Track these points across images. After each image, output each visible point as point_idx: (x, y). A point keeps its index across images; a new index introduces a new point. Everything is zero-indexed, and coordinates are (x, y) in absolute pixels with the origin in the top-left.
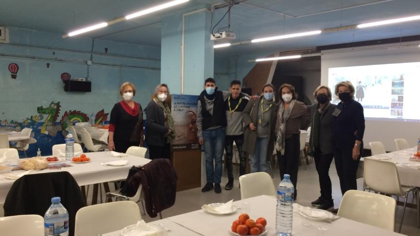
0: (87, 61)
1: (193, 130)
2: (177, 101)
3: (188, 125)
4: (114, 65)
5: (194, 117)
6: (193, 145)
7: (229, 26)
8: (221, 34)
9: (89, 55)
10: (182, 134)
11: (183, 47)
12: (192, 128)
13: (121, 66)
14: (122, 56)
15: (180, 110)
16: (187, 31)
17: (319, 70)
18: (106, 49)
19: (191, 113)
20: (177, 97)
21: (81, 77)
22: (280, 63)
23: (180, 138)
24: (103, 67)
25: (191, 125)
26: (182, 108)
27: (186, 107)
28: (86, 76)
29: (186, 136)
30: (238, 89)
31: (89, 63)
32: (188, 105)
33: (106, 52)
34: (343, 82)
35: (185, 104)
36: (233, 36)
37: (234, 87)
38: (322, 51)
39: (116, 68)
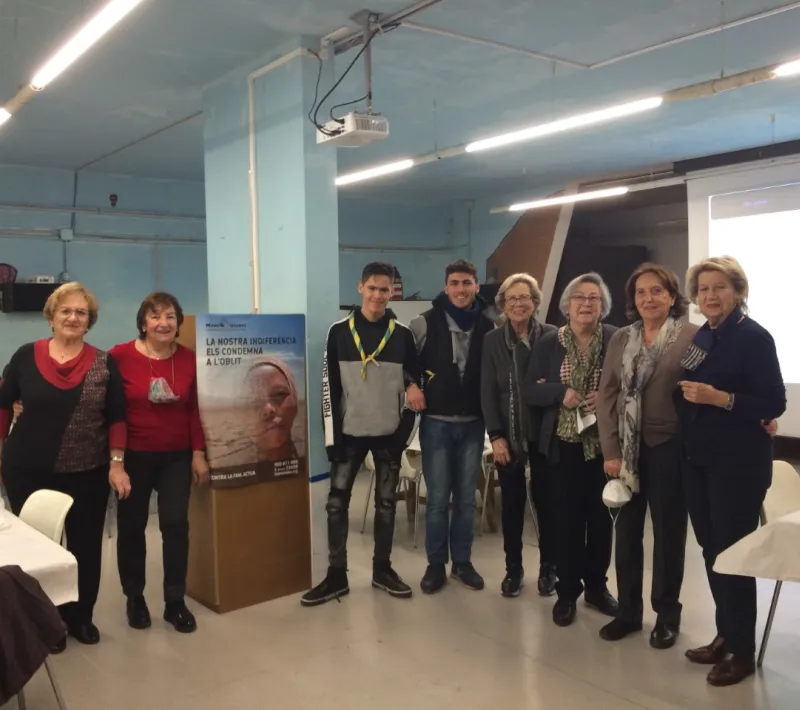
0: (59, 231)
1: (277, 419)
2: (218, 335)
3: (258, 406)
4: (136, 239)
5: (278, 381)
6: (276, 464)
7: (370, 96)
8: (342, 122)
9: (67, 215)
10: (240, 433)
11: (251, 171)
12: (272, 415)
13: (157, 238)
14: (158, 214)
15: (228, 362)
16: (261, 125)
17: (682, 229)
18: (114, 198)
19: (269, 368)
20: (218, 323)
21: (41, 274)
22: (581, 213)
23: (236, 446)
24: (107, 244)
25: (269, 406)
26: (233, 356)
27: (250, 351)
28: (62, 270)
29: (254, 439)
30: (384, 290)
31: (67, 234)
32: (257, 347)
33: (114, 204)
34: (714, 260)
35: (245, 342)
36: (381, 128)
37: (371, 281)
38: (688, 173)
39: (146, 246)
